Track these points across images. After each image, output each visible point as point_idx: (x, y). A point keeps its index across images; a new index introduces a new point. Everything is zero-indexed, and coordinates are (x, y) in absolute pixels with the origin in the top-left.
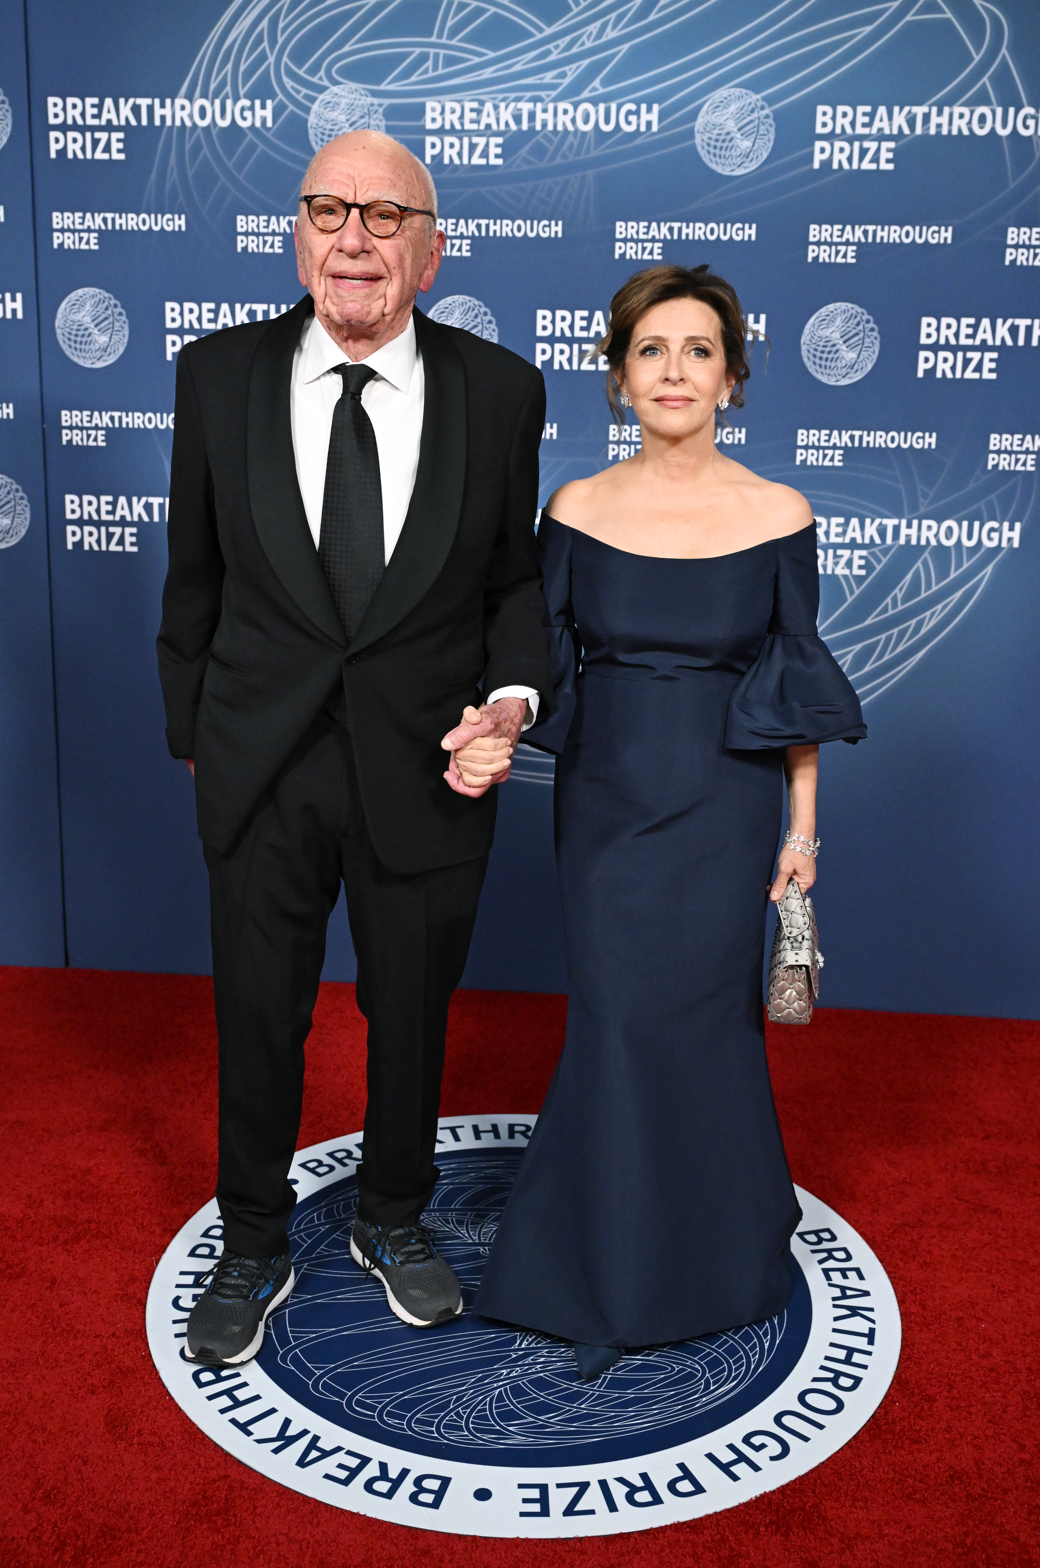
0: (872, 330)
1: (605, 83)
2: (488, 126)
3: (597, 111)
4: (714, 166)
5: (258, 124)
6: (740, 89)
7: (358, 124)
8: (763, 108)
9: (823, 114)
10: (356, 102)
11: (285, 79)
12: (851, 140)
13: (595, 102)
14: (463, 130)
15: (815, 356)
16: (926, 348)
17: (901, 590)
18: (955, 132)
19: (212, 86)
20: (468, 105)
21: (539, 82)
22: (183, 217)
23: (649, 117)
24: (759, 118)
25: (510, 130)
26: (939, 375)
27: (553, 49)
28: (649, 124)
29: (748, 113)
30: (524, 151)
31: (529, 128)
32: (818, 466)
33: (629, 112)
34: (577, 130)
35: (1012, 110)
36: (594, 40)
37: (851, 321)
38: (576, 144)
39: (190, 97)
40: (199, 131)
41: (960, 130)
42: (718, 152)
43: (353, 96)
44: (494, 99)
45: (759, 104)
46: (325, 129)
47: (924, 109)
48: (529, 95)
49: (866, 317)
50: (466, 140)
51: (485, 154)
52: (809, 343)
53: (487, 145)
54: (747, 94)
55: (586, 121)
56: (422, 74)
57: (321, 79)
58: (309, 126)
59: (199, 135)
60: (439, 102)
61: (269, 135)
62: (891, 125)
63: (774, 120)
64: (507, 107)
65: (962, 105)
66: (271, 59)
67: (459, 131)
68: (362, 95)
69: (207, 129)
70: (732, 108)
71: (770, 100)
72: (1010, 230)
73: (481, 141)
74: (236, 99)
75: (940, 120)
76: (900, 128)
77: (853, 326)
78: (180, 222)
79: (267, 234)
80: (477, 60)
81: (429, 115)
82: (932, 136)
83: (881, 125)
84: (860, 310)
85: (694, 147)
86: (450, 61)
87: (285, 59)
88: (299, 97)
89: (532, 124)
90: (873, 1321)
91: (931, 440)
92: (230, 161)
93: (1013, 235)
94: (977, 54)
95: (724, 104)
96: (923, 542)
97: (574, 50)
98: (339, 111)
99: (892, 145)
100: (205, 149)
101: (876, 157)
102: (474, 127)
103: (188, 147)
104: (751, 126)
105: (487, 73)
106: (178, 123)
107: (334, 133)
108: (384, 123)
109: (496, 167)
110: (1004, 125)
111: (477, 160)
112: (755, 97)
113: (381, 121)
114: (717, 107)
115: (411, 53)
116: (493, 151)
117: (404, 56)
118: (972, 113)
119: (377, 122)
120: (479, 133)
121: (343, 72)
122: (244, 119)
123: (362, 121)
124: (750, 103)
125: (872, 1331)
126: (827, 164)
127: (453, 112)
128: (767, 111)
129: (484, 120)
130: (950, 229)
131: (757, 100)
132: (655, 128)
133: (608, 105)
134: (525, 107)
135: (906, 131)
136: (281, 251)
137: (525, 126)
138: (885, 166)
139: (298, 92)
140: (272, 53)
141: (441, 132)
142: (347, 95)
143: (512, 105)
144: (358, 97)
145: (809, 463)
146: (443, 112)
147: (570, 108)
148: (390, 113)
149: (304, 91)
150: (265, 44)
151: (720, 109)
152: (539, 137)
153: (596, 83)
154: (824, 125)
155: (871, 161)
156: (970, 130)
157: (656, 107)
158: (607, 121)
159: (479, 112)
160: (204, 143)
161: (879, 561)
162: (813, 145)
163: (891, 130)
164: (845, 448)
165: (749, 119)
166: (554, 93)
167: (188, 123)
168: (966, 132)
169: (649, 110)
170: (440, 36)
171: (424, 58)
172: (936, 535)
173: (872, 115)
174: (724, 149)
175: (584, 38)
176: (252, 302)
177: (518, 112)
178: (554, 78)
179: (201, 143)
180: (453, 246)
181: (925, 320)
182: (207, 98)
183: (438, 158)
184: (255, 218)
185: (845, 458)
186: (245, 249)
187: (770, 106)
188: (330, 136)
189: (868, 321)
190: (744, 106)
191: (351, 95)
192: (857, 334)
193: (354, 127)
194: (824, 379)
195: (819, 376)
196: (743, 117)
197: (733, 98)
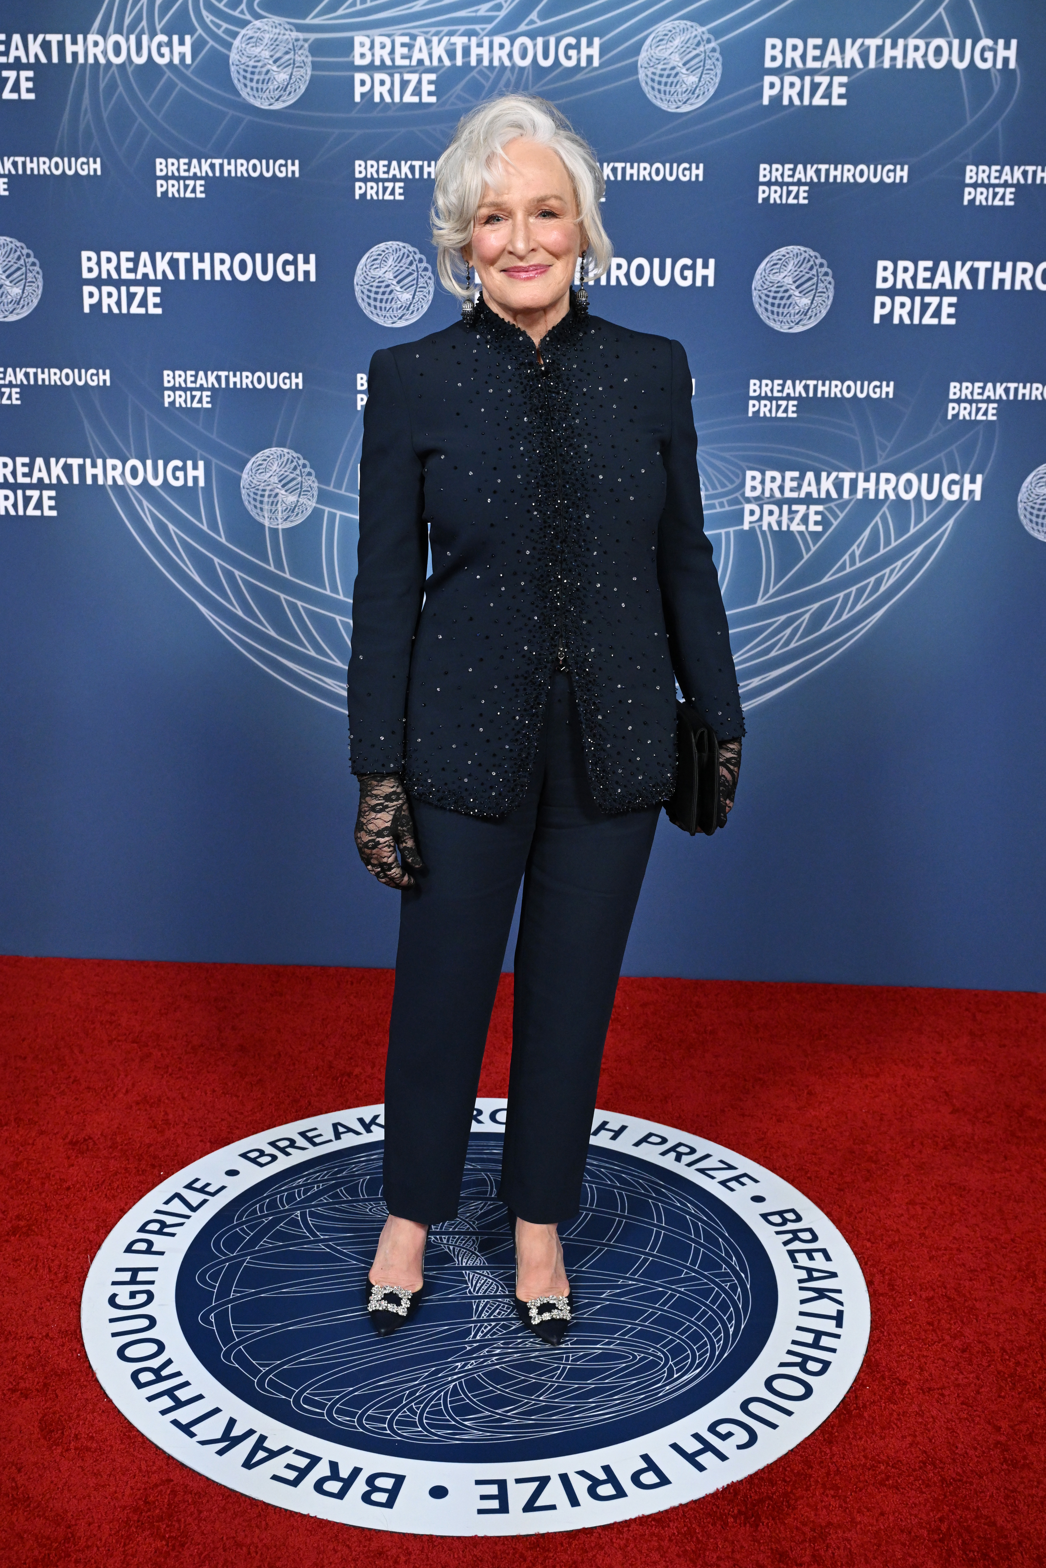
0: (826, 274)
1: (543, 16)
2: (420, 62)
3: (535, 46)
4: (658, 103)
5: (176, 61)
6: (685, 22)
7: (282, 61)
8: (709, 41)
9: (772, 47)
11: (205, 13)
12: (801, 75)
13: (532, 35)
14: (394, 66)
15: (766, 302)
16: (883, 292)
17: (858, 546)
18: (910, 65)
19: (127, 21)
20: (399, 40)
21: (474, 14)
22: (98, 160)
23: (590, 51)
24: (705, 52)
25: (443, 66)
26: (896, 321)
28: (590, 58)
29: (693, 46)
30: (458, 89)
31: (463, 63)
32: (770, 418)
33: (569, 47)
34: (514, 66)
35: (969, 42)
37: (804, 266)
38: (513, 80)
39: (103, 32)
40: (114, 68)
41: (915, 64)
42: (662, 88)
43: (277, 31)
44: (426, 33)
45: (705, 37)
46: (248, 66)
47: (878, 41)
48: (463, 28)
49: (819, 261)
50: (397, 77)
51: (417, 92)
52: (760, 288)
53: (420, 82)
54: (692, 27)
55: (524, 56)
56: (349, 7)
57: (242, 12)
58: (231, 62)
59: (113, 73)
60: (368, 36)
61: (188, 73)
62: (843, 59)
63: (721, 53)
64: (440, 41)
65: (916, 37)
67: (389, 67)
68: (286, 30)
69: (122, 66)
70: (677, 42)
71: (717, 33)
72: (969, 168)
73: (413, 78)
74: (153, 34)
75: (894, 53)
76: (853, 62)
77: (806, 270)
78: (95, 166)
79: (189, 178)
81: (358, 50)
82: (887, 69)
83: (833, 58)
84: (813, 253)
85: (637, 83)
88: (220, 32)
89: (466, 60)
90: (841, 1303)
91: (888, 389)
92: (147, 100)
93: (971, 173)
95: (668, 37)
96: (881, 496)
98: (262, 47)
99: (844, 79)
100: (121, 89)
101: (828, 91)
102: (406, 62)
103: (102, 86)
104: (697, 60)
106: (91, 60)
107: (257, 70)
108: (310, 59)
109: (430, 105)
110: (961, 58)
111: (408, 98)
112: (701, 30)
113: (307, 56)
114: (661, 40)
116: (426, 88)
118: (927, 45)
119: (303, 58)
120: (411, 70)
122: (162, 55)
123: (287, 57)
124: (696, 36)
125: (840, 1313)
126: (777, 100)
127: (383, 47)
128: (713, 44)
129: (416, 56)
130: (906, 167)
131: (703, 33)
132: (596, 63)
133: (546, 38)
134: (459, 41)
135: (859, 64)
136: (203, 196)
137: (459, 62)
138: (837, 102)
139: (219, 27)
141: (370, 68)
142: (271, 29)
143: (446, 39)
144: (283, 32)
145: (762, 415)
146: (372, 48)
147: (507, 42)
148: (316, 48)
149: (225, 25)
151: (664, 42)
152: (474, 73)
153: (534, 16)
154: (774, 59)
155: (823, 97)
156: (926, 63)
157: (597, 41)
158: (546, 56)
159: (410, 47)
160: (119, 82)
161: (836, 517)
162: (762, 80)
163: (843, 64)
164: (799, 398)
165: (694, 53)
166: (489, 27)
167: (102, 61)
168: (921, 65)
169: (590, 44)
172: (895, 489)
173: (823, 48)
174: (669, 84)
176: (173, 251)
177: (452, 47)
178: (489, 10)
179: (116, 82)
180: (385, 189)
181: (881, 264)
182: (121, 34)
183: (368, 96)
184: (175, 161)
185: (799, 409)
186: (165, 193)
187: (716, 39)
188: (253, 73)
189: (821, 265)
190: (689, 39)
191: (274, 30)
192: (810, 279)
193: (278, 63)
194: (777, 327)
195: (771, 324)
196: (688, 50)
197: (678, 30)
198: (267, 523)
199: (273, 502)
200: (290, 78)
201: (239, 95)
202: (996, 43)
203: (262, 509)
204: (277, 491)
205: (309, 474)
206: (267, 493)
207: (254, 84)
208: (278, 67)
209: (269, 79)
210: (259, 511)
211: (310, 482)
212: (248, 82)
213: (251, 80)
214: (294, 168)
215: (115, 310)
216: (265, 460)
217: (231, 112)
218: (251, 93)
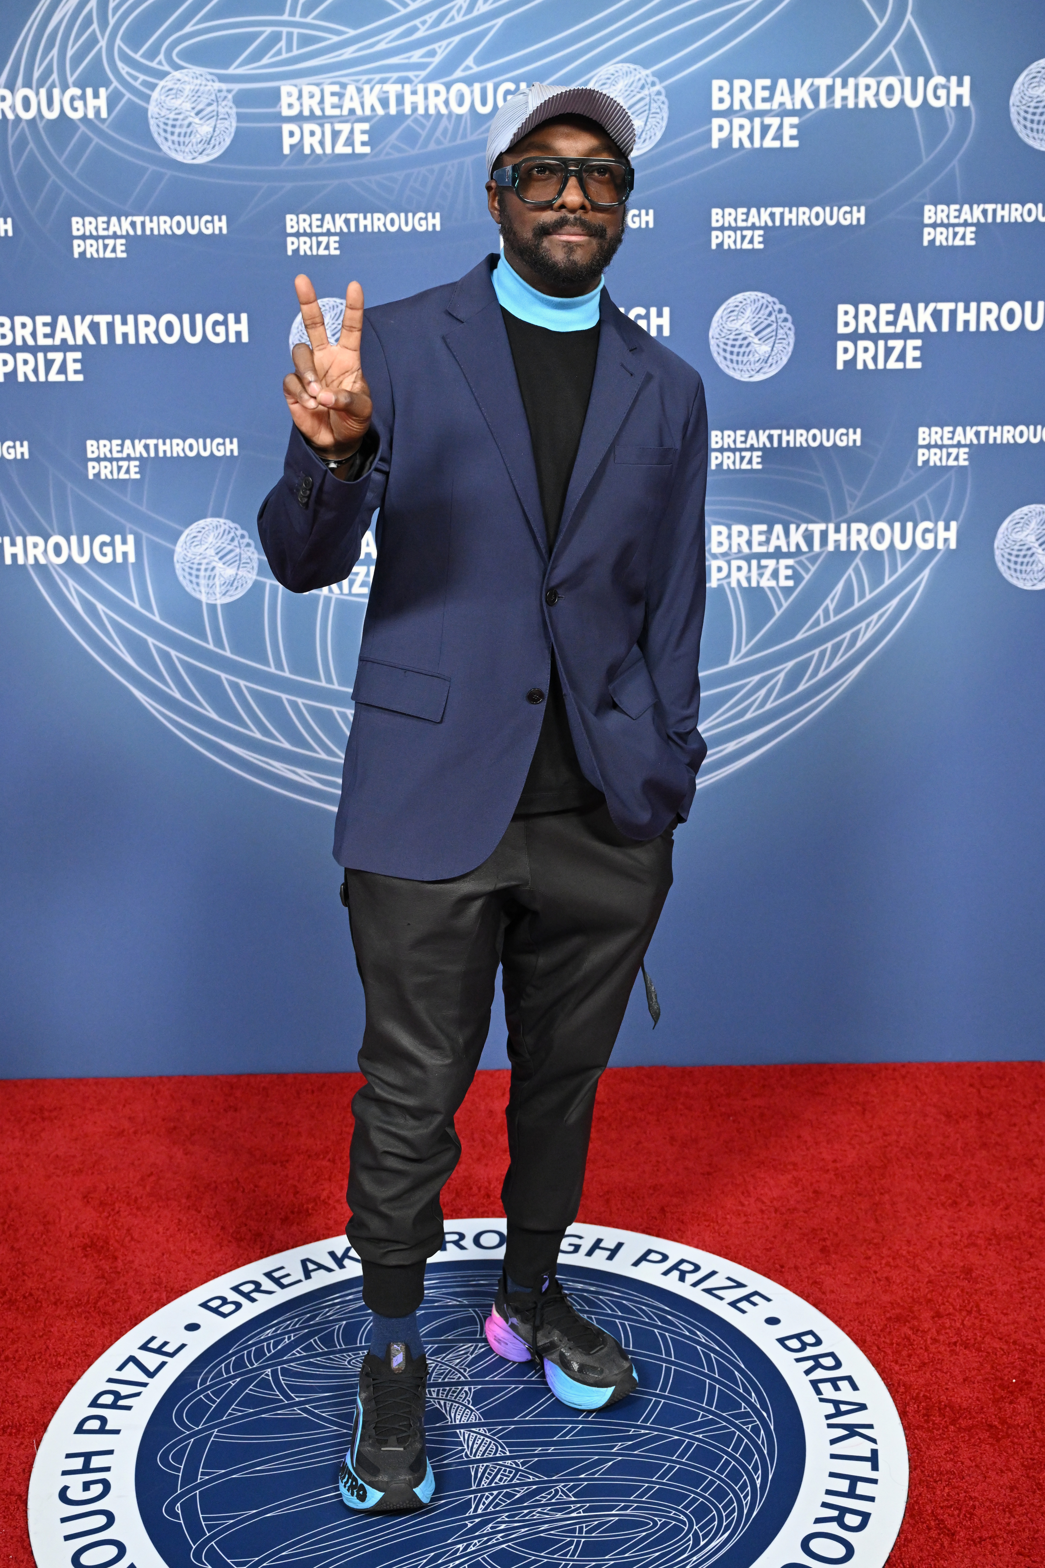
0: (786, 320)
1: (479, 61)
2: (352, 111)
3: (472, 92)
5: (91, 115)
6: (628, 65)
7: (205, 113)
8: (653, 84)
9: (719, 88)
10: (202, 88)
11: (120, 65)
12: (751, 117)
13: (469, 81)
14: (324, 116)
15: (725, 350)
16: (845, 337)
17: (832, 600)
18: (862, 105)
19: (36, 74)
20: (328, 89)
21: (406, 61)
22: (9, 220)
24: (650, 95)
25: (376, 115)
26: (860, 366)
27: (420, 26)
29: (638, 90)
30: (393, 138)
31: (398, 112)
32: (735, 470)
34: (450, 114)
35: (921, 80)
36: (465, 15)
37: (762, 312)
38: (450, 128)
39: (11, 86)
40: (23, 124)
41: (867, 103)
43: (199, 82)
45: (649, 80)
46: (168, 119)
47: (828, 81)
48: (395, 75)
49: (778, 306)
50: (328, 127)
51: (350, 142)
52: (718, 336)
53: (352, 132)
54: (635, 70)
55: (461, 103)
56: (274, 56)
57: (160, 63)
58: (149, 115)
59: (23, 130)
60: (296, 86)
61: (104, 127)
62: (793, 99)
64: (372, 89)
65: (868, 76)
66: (103, 43)
67: (319, 118)
68: (207, 80)
69: (32, 122)
70: (621, 85)
71: (661, 76)
72: (927, 208)
73: (345, 128)
74: (64, 88)
75: (845, 92)
76: (803, 103)
77: (765, 317)
78: (6, 227)
79: (108, 237)
80: (335, 39)
81: (285, 100)
82: (838, 110)
83: (782, 99)
84: (771, 299)
86: (306, 40)
87: (118, 42)
88: (137, 84)
89: (400, 108)
91: (855, 437)
92: (60, 157)
93: (929, 213)
94: (881, 19)
95: (611, 81)
96: (853, 548)
97: (444, 26)
98: (182, 99)
99: (795, 120)
100: (31, 145)
101: (779, 133)
102: (337, 112)
103: (11, 142)
104: (642, 104)
105: (348, 53)
107: (178, 123)
108: (234, 110)
109: (362, 155)
110: (914, 96)
111: (341, 149)
112: (644, 73)
113: (231, 108)
115: (261, 33)
116: (359, 138)
117: (254, 36)
118: (879, 83)
119: (227, 109)
120: (342, 119)
121: (184, 55)
122: (75, 110)
123: (210, 109)
124: (639, 79)
126: (726, 143)
127: (312, 96)
128: (658, 87)
129: (347, 105)
130: (863, 209)
131: (647, 76)
133: (483, 84)
134: (393, 89)
135: (810, 105)
136: (124, 255)
138: (789, 144)
139: (136, 79)
140: (103, 36)
141: (299, 119)
142: (191, 80)
143: (378, 87)
144: (204, 83)
145: (725, 467)
146: (300, 97)
147: (442, 89)
148: (240, 100)
149: (142, 77)
150: (95, 26)
152: (409, 122)
153: (470, 61)
154: (721, 101)
155: (774, 139)
156: (878, 102)
158: (484, 103)
159: (341, 96)
160: (29, 138)
161: (807, 570)
162: (710, 122)
163: (793, 105)
164: (764, 449)
165: (639, 96)
166: (423, 74)
167: (10, 116)
168: (873, 105)
170: (293, 13)
171: (275, 38)
172: (867, 539)
173: (772, 89)
175: (454, 12)
176: (93, 314)
177: (384, 95)
178: (422, 57)
179: (26, 138)
180: (319, 244)
181: (841, 308)
182: (30, 87)
183: (297, 148)
184: (92, 219)
185: (764, 460)
186: (83, 254)
187: (661, 81)
188: (174, 126)
189: (780, 311)
190: (633, 83)
191: (196, 81)
192: (769, 325)
193: (200, 115)
194: (737, 376)
195: (731, 373)
196: (633, 94)
197: (620, 74)
198: (204, 598)
199: (210, 576)
200: (214, 131)
201: (160, 150)
202: (948, 80)
203: (198, 584)
204: (214, 564)
205: (248, 545)
206: (203, 567)
207: (175, 138)
208: (201, 119)
209: (191, 132)
210: (195, 586)
211: (249, 554)
212: (169, 136)
213: (172, 133)
214: (221, 225)
215: (32, 378)
216: (200, 532)
217: (152, 168)
218: (172, 147)
